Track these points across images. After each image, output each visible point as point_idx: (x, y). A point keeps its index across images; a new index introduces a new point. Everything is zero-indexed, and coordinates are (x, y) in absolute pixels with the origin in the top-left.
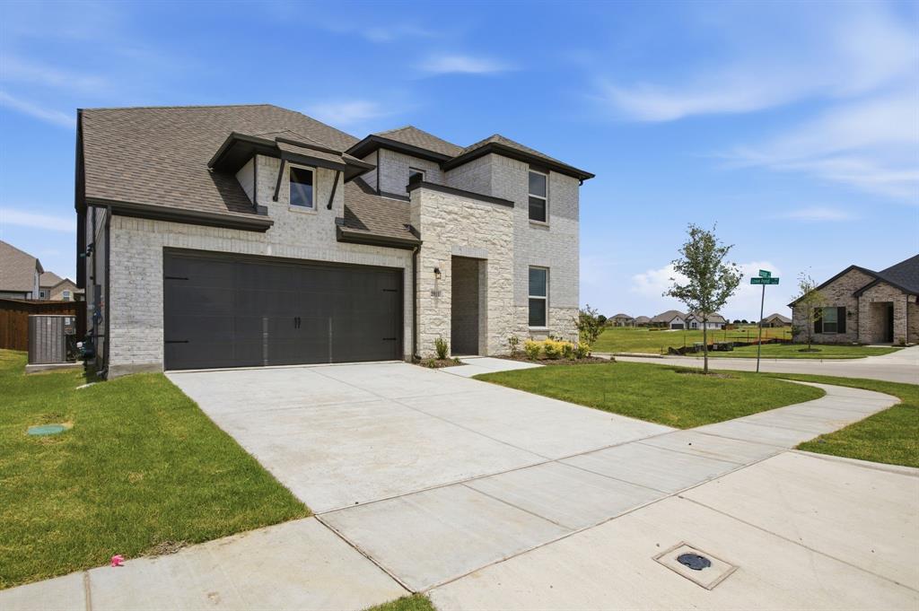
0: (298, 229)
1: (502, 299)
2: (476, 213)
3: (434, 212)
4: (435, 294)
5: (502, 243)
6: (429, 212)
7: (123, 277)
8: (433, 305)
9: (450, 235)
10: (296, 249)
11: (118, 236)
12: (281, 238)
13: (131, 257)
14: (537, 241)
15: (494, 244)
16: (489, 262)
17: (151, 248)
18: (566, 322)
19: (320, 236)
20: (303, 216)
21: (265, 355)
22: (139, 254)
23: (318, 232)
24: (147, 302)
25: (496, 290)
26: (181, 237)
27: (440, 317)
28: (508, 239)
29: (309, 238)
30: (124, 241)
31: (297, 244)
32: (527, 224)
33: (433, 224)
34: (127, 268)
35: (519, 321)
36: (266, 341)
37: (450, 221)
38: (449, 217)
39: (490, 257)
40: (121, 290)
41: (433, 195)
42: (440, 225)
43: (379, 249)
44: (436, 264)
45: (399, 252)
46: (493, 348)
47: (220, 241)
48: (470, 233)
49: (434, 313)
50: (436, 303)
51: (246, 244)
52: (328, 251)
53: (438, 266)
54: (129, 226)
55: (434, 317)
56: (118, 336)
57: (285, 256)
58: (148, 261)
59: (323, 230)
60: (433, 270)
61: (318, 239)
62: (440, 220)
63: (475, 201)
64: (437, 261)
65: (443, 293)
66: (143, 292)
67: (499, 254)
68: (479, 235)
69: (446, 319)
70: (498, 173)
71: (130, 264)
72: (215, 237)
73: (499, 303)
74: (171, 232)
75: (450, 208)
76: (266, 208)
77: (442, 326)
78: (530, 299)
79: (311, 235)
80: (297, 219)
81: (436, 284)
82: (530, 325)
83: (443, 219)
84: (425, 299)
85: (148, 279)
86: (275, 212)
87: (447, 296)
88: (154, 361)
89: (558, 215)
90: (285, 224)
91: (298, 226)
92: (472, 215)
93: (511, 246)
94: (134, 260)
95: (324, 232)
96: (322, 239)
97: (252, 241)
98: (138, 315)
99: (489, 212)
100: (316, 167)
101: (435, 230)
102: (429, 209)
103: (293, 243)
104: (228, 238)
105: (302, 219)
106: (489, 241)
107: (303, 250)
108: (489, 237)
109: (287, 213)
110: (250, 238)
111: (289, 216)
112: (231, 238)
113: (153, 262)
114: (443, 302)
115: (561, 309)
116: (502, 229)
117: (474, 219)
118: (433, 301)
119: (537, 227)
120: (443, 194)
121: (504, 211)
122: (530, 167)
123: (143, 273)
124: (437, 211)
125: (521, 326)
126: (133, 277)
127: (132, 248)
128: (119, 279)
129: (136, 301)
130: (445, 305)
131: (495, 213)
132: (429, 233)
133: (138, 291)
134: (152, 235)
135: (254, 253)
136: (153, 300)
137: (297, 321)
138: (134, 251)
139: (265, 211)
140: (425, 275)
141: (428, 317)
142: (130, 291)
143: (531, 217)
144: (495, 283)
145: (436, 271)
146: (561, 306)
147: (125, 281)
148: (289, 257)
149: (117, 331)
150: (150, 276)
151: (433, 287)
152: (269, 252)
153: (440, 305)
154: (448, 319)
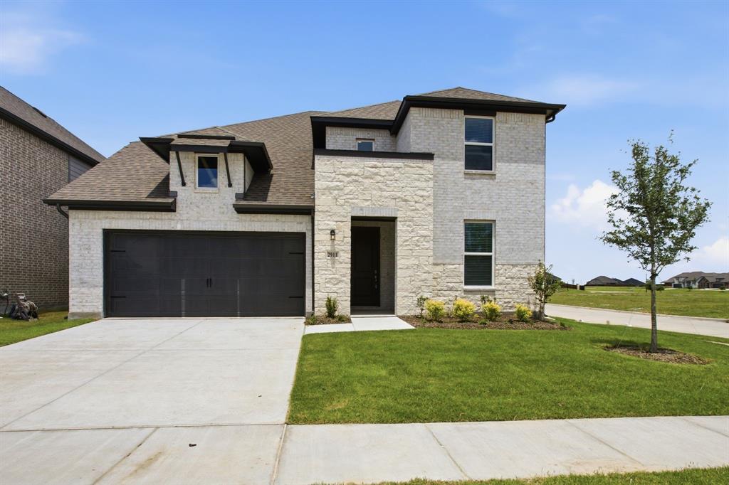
0: (202, 207)
1: (417, 257)
2: (382, 171)
3: (330, 177)
4: (333, 254)
5: (416, 198)
6: (324, 177)
7: (77, 252)
8: (330, 265)
9: (348, 196)
10: (201, 224)
11: (73, 224)
12: (188, 215)
13: (81, 238)
14: (478, 192)
15: (406, 201)
16: (398, 219)
17: (95, 230)
18: (521, 281)
19: (222, 210)
20: (207, 195)
21: (183, 309)
22: (86, 235)
23: (220, 207)
24: (92, 269)
25: (410, 247)
26: (114, 221)
27: (337, 276)
28: (426, 194)
29: (212, 212)
30: (77, 227)
31: (202, 219)
32: (462, 175)
33: (329, 188)
34: (79, 245)
35: (448, 280)
36: (183, 297)
37: (349, 183)
38: (348, 179)
39: (399, 215)
40: (76, 261)
41: (328, 161)
42: (337, 188)
43: (278, 217)
44: (333, 225)
45: (299, 218)
46: (405, 308)
47: (141, 221)
48: (374, 192)
49: (330, 272)
50: (333, 263)
51: (160, 222)
52: (228, 223)
53: (335, 227)
54: (80, 216)
55: (331, 276)
56: (74, 292)
57: (192, 229)
58: (92, 240)
59: (224, 205)
60: (329, 232)
61: (220, 213)
62: (338, 183)
63: (381, 159)
64: (334, 223)
65: (341, 254)
66: (89, 261)
67: (413, 210)
68: (385, 194)
69: (344, 279)
70: (420, 127)
71: (81, 243)
72: (137, 219)
73: (412, 261)
74: (107, 218)
75: (349, 170)
76: (177, 192)
77: (340, 285)
78: (466, 256)
79: (214, 210)
80: (202, 198)
81: (333, 245)
82: (466, 284)
83: (340, 182)
84: (321, 260)
85: (92, 252)
86: (184, 195)
87: (346, 256)
88: (96, 311)
89: (510, 160)
90: (191, 203)
91: (202, 204)
92: (377, 174)
93: (431, 201)
94: (84, 240)
95: (224, 207)
96: (223, 213)
97: (165, 219)
98: (85, 278)
99: (398, 168)
100: (218, 153)
101: (331, 193)
102: (324, 174)
103: (198, 218)
104: (146, 219)
105: (205, 198)
106: (399, 198)
107: (207, 223)
108: (399, 194)
109: (193, 195)
110: (163, 217)
111: (195, 197)
112: (150, 218)
113: (95, 240)
114: (341, 263)
115: (514, 266)
116: (417, 183)
117: (379, 178)
118: (329, 262)
119: (474, 177)
120: (340, 158)
121: (420, 165)
122: (465, 114)
123: (89, 249)
124: (333, 175)
125: (451, 285)
126: (83, 252)
127: (82, 231)
128: (74, 253)
129: (84, 268)
130: (343, 265)
131: (407, 169)
132: (324, 197)
133: (86, 261)
134: (95, 222)
135: (166, 229)
136: (95, 267)
137: (209, 282)
138: (83, 234)
139: (175, 195)
140: (321, 237)
141: (324, 276)
142: (80, 262)
143: (468, 166)
144: (407, 241)
145: (333, 233)
146: (514, 262)
147: (78, 255)
148: (195, 229)
149: (73, 289)
150: (93, 250)
151: (329, 248)
152: (179, 228)
153: (338, 266)
154: (348, 279)
